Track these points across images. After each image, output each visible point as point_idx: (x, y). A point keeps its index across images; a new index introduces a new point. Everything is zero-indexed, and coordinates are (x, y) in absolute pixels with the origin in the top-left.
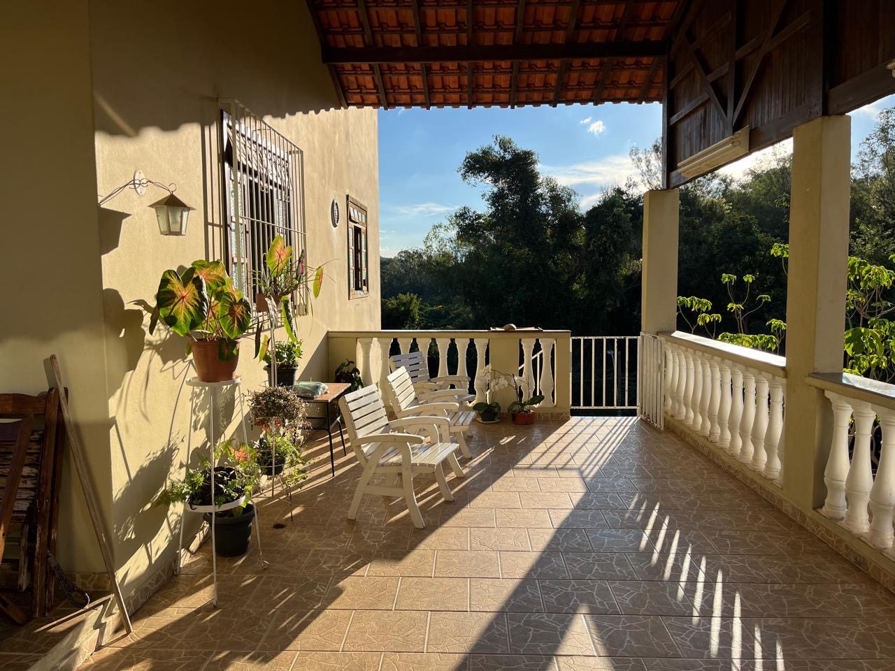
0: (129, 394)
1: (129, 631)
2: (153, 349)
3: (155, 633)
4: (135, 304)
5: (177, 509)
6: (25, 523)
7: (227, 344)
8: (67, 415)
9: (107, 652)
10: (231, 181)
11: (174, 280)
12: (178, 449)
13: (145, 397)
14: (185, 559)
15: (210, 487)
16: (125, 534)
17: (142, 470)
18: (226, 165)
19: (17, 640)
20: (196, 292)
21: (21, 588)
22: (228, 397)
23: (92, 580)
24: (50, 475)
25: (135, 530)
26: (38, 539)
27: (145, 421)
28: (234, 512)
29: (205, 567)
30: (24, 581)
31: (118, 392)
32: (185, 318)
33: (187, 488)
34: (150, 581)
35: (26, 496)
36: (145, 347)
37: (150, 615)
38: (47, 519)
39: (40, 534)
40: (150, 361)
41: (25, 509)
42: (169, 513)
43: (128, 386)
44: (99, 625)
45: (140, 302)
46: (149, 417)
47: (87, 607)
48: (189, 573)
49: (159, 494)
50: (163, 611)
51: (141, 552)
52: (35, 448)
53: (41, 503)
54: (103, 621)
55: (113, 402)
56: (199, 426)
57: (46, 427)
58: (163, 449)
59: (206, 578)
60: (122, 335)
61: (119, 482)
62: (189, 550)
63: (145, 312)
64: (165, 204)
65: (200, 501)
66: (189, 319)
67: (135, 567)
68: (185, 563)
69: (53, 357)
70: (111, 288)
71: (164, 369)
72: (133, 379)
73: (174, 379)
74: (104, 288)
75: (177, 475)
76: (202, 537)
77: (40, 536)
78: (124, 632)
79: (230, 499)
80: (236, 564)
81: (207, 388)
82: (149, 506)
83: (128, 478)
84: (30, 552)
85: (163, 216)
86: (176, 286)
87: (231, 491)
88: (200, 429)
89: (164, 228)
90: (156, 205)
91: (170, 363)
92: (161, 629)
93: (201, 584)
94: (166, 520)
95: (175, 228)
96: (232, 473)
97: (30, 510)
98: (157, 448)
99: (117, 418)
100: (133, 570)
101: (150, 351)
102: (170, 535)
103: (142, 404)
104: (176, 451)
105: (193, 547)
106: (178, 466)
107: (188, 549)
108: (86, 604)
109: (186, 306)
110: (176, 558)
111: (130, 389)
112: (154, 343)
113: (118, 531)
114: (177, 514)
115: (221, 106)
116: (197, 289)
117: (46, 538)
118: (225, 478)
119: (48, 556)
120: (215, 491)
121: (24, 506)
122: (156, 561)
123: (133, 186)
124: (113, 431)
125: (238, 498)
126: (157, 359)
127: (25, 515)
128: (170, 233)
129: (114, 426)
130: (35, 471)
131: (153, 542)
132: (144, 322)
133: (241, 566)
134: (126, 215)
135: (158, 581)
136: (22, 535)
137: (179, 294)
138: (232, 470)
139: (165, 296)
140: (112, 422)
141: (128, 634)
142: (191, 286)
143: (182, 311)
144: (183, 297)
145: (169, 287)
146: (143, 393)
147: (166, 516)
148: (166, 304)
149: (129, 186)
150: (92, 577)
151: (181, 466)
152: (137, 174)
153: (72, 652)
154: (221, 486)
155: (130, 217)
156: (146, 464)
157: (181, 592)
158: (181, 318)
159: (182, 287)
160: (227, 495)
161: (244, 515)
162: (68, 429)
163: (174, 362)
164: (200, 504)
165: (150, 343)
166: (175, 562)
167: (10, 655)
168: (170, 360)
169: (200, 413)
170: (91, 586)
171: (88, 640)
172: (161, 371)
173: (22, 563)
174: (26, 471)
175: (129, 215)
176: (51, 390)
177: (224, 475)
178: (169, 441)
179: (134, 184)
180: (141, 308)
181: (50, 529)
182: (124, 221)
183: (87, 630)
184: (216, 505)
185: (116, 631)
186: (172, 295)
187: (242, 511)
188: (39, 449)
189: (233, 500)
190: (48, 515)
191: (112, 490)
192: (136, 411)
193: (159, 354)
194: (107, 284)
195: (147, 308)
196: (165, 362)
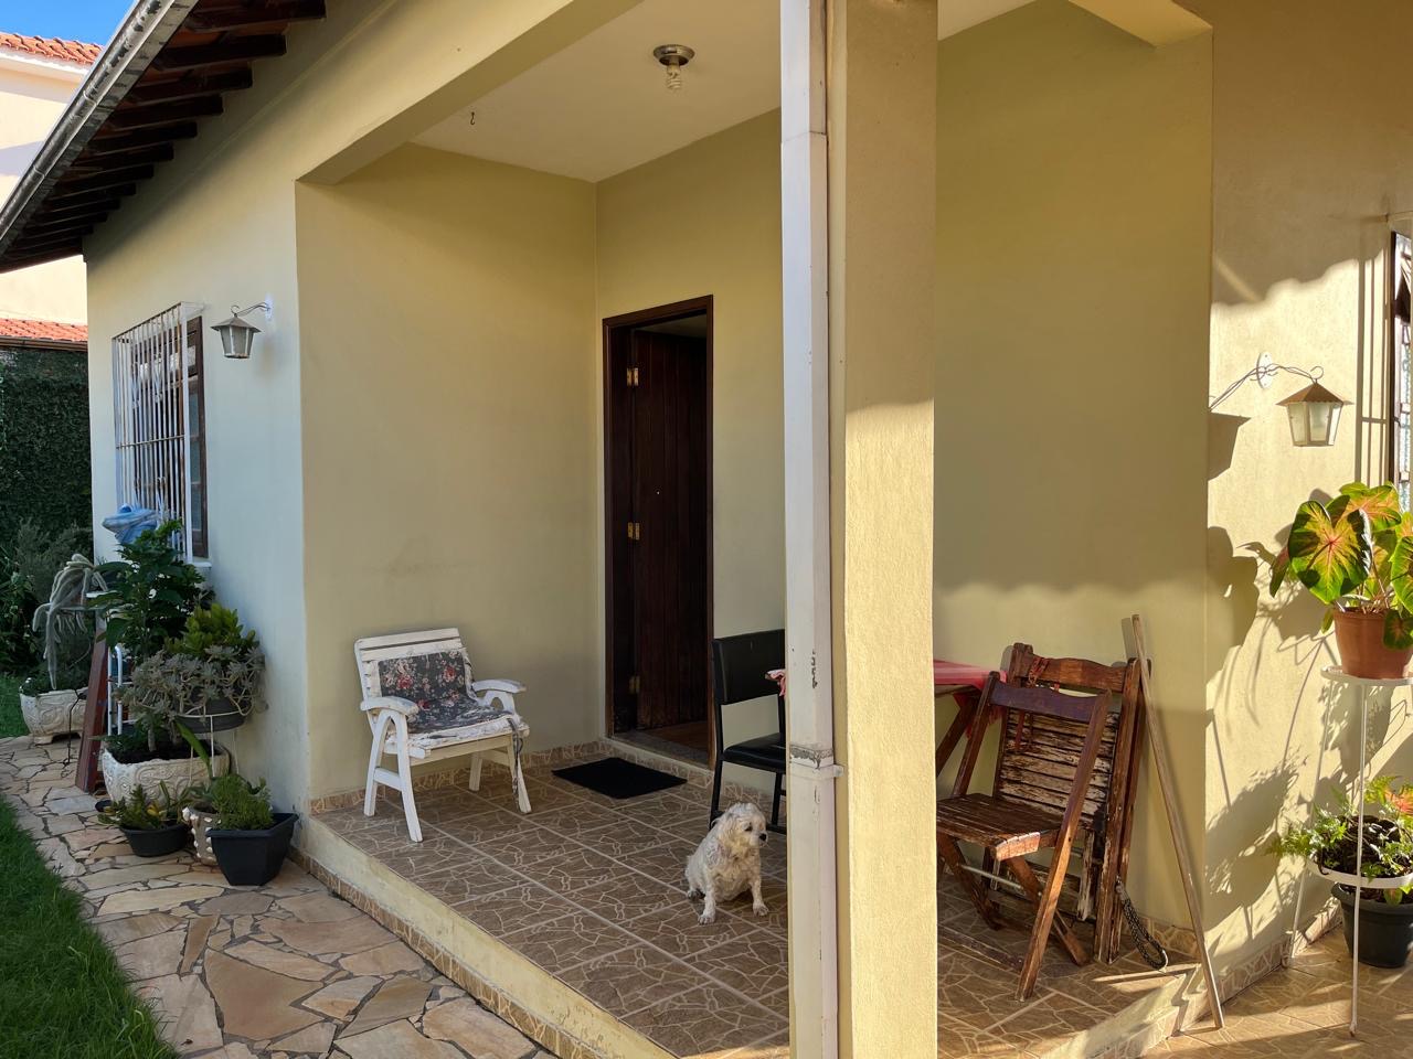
0: (1233, 679)
1: (1219, 1026)
2: (1269, 616)
3: (1257, 1041)
4: (1248, 549)
5: (1292, 867)
6: (1090, 831)
7: (1401, 622)
8: (1149, 697)
9: (1188, 1043)
10: (1403, 346)
11: (1317, 516)
12: (1297, 775)
13: (1254, 689)
14: (1299, 949)
15: (1355, 844)
16: (1218, 882)
17: (1244, 794)
18: (1398, 321)
19: (1076, 981)
20: (1353, 536)
21: (1080, 916)
22: (1381, 702)
23: (1170, 935)
24: (1125, 774)
25: (1231, 881)
26: (1106, 858)
27: (1252, 722)
28: (1386, 896)
29: (1330, 968)
30: (1084, 907)
31: (1219, 674)
32: (1334, 578)
33: (1317, 837)
34: (1248, 963)
35: (1095, 795)
36: (1258, 613)
37: (1250, 1014)
38: (1119, 832)
39: (1109, 852)
40: (1264, 634)
41: (1092, 813)
42: (1280, 870)
43: (1233, 668)
44: (1178, 1002)
45: (1254, 546)
46: (1259, 719)
47: (1164, 970)
48: (1307, 970)
49: (1267, 836)
50: (1269, 1015)
51: (1239, 913)
52: (1108, 735)
53: (1113, 810)
54: (1184, 998)
55: (1211, 688)
56: (1330, 744)
57: (1123, 708)
58: (1276, 770)
59: (1335, 986)
60: (1228, 594)
61: (1215, 805)
62: (1305, 936)
63: (1260, 561)
64: (1305, 400)
65: (1336, 863)
66: (1340, 577)
67: (1228, 934)
68: (1299, 953)
69: (1135, 618)
70: (1218, 525)
71: (1282, 647)
72: (1239, 659)
73: (1297, 664)
74: (1209, 526)
75: (1293, 814)
76: (1325, 921)
77: (1109, 853)
78: (1212, 1024)
79: (1387, 873)
80: (1386, 981)
81: (1346, 685)
82: (1251, 850)
83: (1225, 802)
84: (1095, 871)
85: (1299, 416)
86: (1320, 524)
87: (1390, 860)
88: (1333, 748)
89: (1300, 435)
90: (1290, 402)
91: (1292, 640)
92: (1267, 1039)
93: (1326, 994)
94: (1274, 880)
95: (1318, 435)
96: (1392, 830)
97: (1098, 816)
98: (1267, 766)
99: (1216, 712)
100: (1227, 939)
101: (1264, 620)
102: (1278, 903)
103: (1250, 697)
104: (1295, 777)
105: (1313, 931)
106: (1295, 800)
107: (1303, 933)
108: (1162, 965)
109: (1335, 557)
110: (1287, 943)
111: (1235, 673)
112: (1271, 608)
113: (1210, 876)
114: (1290, 874)
115: (1392, 226)
116: (1355, 530)
117: (1115, 860)
118: (1382, 837)
119: (1117, 884)
120: (1363, 852)
121: (1091, 808)
122: (1257, 936)
123: (1254, 377)
124: (1209, 730)
125: (1401, 874)
126: (1274, 631)
127: (1091, 821)
128: (1311, 443)
129: (1211, 724)
130: (1106, 765)
131: (1254, 906)
132: (1258, 576)
133: (1394, 986)
134: (1242, 420)
135: (1259, 966)
136: (1086, 844)
137: (1324, 537)
138: (1392, 825)
139: (1299, 540)
140: (1208, 717)
141: (1217, 1029)
142: (1345, 528)
143: (1329, 565)
144: (1331, 543)
145: (1309, 527)
146: (1251, 681)
147: (1275, 873)
148: (1302, 552)
149: (1250, 377)
150: (1169, 931)
151: (1301, 801)
152: (1263, 358)
153: (1142, 1026)
154: (1374, 847)
155: (1248, 422)
156: (1251, 786)
157: (1293, 995)
158: (1326, 576)
159: (1330, 527)
160: (1383, 865)
161: (1403, 906)
162: (1151, 716)
163: (1297, 639)
164: (1336, 869)
165: (1265, 608)
166: (1284, 946)
167: (1070, 1000)
168: (1292, 635)
169: (1334, 725)
170: (1168, 942)
171: (1165, 1017)
172: (1278, 650)
173: (1083, 883)
174: (1098, 763)
175: (1247, 419)
176: (1131, 661)
177: (1379, 831)
178: (1285, 760)
179: (1257, 373)
180: (1254, 554)
181: (1121, 847)
182: (1240, 428)
183: (1164, 1002)
184: (1363, 875)
185: (1201, 1019)
186: (1313, 539)
187: (1400, 897)
188: (1113, 738)
189: (1393, 876)
190: (1120, 827)
191: (1205, 815)
192: (1241, 706)
193: (1276, 624)
194: (1212, 521)
195: (1265, 555)
196: (1284, 637)
